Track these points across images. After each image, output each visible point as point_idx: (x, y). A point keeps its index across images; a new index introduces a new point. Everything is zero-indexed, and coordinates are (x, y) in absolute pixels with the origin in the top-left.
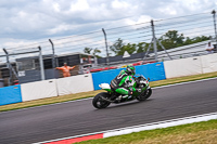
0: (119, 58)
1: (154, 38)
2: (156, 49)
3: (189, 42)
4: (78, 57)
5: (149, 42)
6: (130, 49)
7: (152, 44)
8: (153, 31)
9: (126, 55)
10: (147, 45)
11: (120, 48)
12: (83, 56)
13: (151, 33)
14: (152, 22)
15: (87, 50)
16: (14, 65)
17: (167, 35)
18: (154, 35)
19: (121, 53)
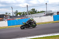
0: (16, 16)
1: (28, 11)
2: (28, 14)
3: (38, 12)
4: (3, 15)
5: (26, 12)
6: (20, 14)
7: (27, 12)
8: (27, 8)
9: (19, 15)
11: (17, 13)
12: (5, 15)
13: (27, 9)
14: (27, 5)
15: (6, 13)
17: (32, 10)
18: (27, 10)
19: (17, 15)
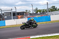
0: (36, 14)
1: (48, 8)
2: (48, 11)
4: (23, 13)
5: (46, 9)
6: (40, 11)
7: (47, 10)
8: (48, 6)
9: (39, 13)
10: (45, 10)
11: (37, 11)
12: (25, 13)
13: (47, 6)
14: (47, 3)
15: (26, 11)
16: (3, 14)
17: (52, 7)
18: (48, 7)
19: (37, 12)
